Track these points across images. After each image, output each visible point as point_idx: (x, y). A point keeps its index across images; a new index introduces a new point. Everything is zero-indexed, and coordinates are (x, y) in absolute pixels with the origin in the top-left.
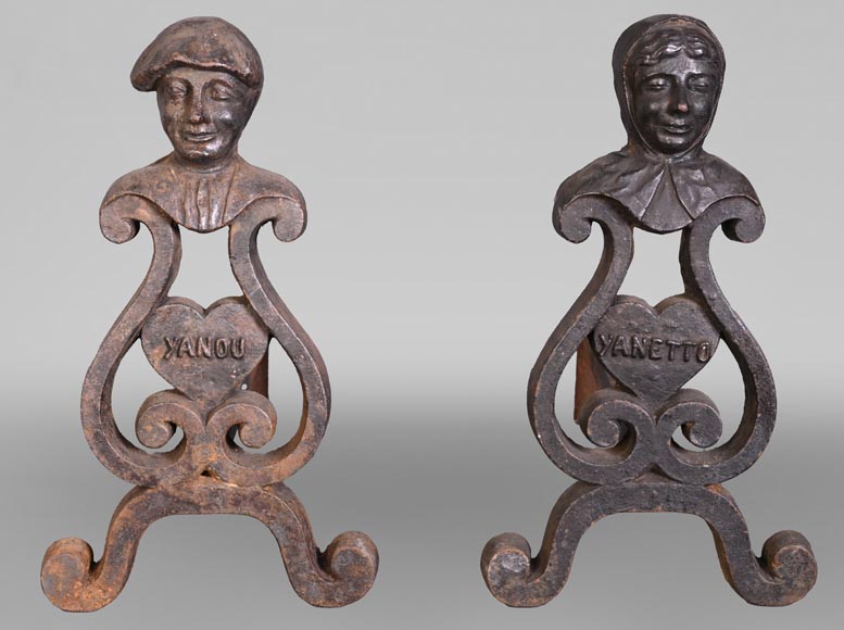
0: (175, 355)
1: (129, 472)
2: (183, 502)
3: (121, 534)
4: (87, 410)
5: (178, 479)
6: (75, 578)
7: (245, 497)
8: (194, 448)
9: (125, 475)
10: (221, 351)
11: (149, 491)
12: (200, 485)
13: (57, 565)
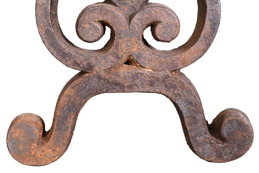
1: (72, 60)
2: (112, 83)
3: (66, 107)
4: (40, 12)
5: (109, 65)
6: (32, 141)
7: (158, 80)
8: (120, 41)
9: (69, 62)
11: (87, 75)
12: (124, 70)
13: (18, 131)
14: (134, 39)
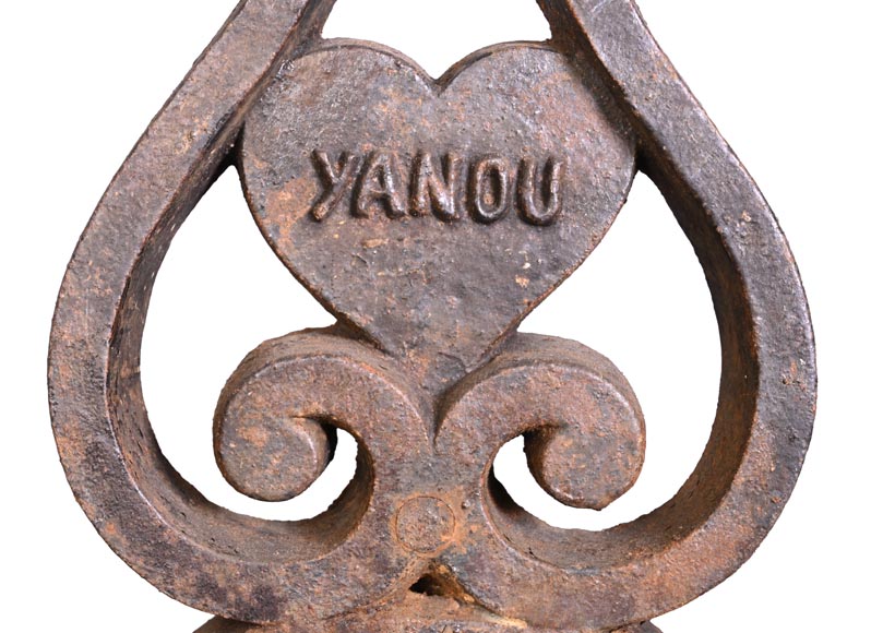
0: (343, 208)
1: (192, 575)
4: (67, 374)
5: (343, 599)
8: (396, 500)
9: (179, 582)
10: (489, 199)
14: (453, 495)
